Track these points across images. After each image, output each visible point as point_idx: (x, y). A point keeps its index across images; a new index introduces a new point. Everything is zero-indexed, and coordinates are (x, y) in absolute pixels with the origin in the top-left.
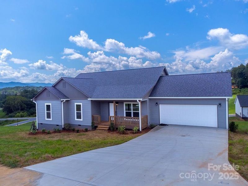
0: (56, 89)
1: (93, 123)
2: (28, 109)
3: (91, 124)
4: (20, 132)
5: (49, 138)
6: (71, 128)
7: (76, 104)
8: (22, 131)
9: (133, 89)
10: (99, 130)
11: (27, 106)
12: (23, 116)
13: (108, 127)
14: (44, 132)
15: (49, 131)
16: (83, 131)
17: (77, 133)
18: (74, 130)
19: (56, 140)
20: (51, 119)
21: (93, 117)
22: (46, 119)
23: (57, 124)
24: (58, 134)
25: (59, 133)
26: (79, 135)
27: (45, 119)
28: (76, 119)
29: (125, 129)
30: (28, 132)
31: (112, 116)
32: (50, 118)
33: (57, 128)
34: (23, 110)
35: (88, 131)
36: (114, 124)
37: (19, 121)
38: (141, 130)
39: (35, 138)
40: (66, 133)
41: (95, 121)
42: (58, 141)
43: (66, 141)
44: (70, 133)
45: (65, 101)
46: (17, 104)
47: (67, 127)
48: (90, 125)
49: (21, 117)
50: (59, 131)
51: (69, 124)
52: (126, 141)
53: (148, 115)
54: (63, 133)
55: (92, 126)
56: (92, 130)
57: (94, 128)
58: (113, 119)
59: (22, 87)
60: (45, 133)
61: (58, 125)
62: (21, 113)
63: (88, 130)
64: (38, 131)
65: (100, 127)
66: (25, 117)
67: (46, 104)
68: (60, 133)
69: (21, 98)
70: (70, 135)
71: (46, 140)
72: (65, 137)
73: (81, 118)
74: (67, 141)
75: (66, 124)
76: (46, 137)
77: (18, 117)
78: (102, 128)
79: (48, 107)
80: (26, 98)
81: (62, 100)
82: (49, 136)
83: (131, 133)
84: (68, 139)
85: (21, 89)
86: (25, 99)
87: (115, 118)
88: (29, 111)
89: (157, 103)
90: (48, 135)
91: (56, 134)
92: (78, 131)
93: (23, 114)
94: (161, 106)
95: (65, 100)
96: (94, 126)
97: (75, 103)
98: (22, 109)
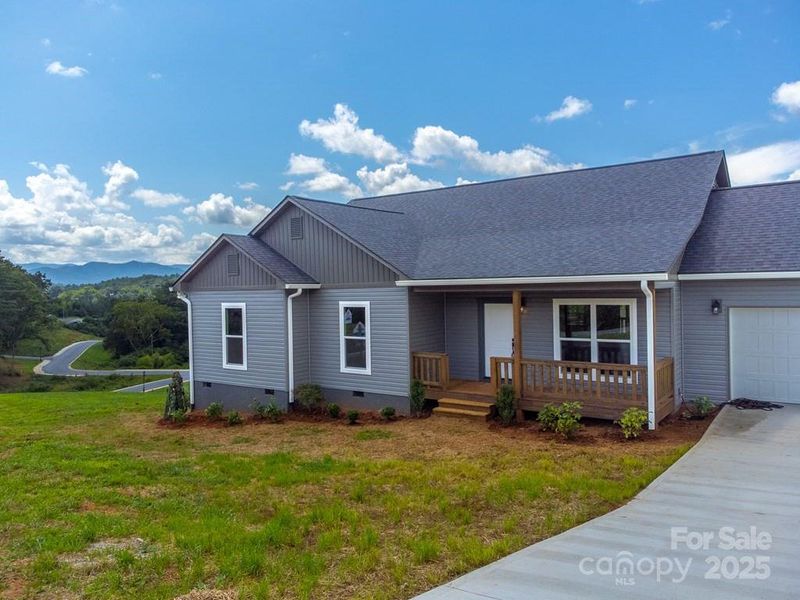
0: (265, 245)
1: (416, 385)
2: (176, 345)
3: (408, 389)
4: (129, 415)
5: (237, 443)
6: (323, 406)
7: (343, 304)
8: (139, 411)
9: (597, 238)
10: (444, 418)
11: (172, 332)
12: (162, 365)
13: (488, 405)
14: (216, 419)
15: (234, 413)
16: (373, 418)
17: (353, 428)
18: (335, 415)
19: (266, 457)
20: (244, 367)
21: (415, 359)
22: (225, 365)
23: (269, 387)
24: (270, 426)
25: (275, 426)
26: (362, 437)
27: (222, 365)
28: (344, 369)
29: (578, 416)
30: (160, 415)
31: (504, 359)
32: (240, 362)
33: (270, 402)
34: (161, 346)
35: (395, 420)
36: (518, 396)
37: (149, 381)
38: (652, 426)
39: (179, 442)
40: (302, 425)
41: (425, 379)
42: (273, 460)
43: (311, 465)
44: (322, 427)
45: (300, 292)
46: (145, 327)
47: (307, 397)
48: (406, 393)
49: (155, 368)
50: (276, 418)
51: (317, 388)
52: (642, 487)
53: (676, 355)
54: (291, 425)
55: (413, 397)
56: (415, 417)
57: (424, 407)
58: (508, 372)
59: (160, 277)
60: (221, 420)
61: (269, 392)
62: (156, 355)
63: (397, 414)
64: (196, 413)
65: (445, 405)
66: (167, 367)
67: (225, 306)
68: (278, 422)
69: (158, 307)
70: (322, 435)
71: (221, 451)
72: (304, 442)
73: (363, 365)
74: (315, 467)
75: (305, 387)
76: (223, 442)
77: (147, 365)
78: (462, 411)
79: (234, 316)
80: (170, 308)
81: (287, 286)
82: (233, 433)
83: (605, 436)
84: (316, 454)
85: (158, 282)
86: (166, 311)
87: (517, 366)
88: (178, 348)
89: (716, 304)
90: (232, 430)
91: (264, 427)
92: (354, 419)
93: (161, 357)
94: (734, 317)
95: (300, 287)
96: (422, 400)
97: (341, 303)
98: (159, 344)
